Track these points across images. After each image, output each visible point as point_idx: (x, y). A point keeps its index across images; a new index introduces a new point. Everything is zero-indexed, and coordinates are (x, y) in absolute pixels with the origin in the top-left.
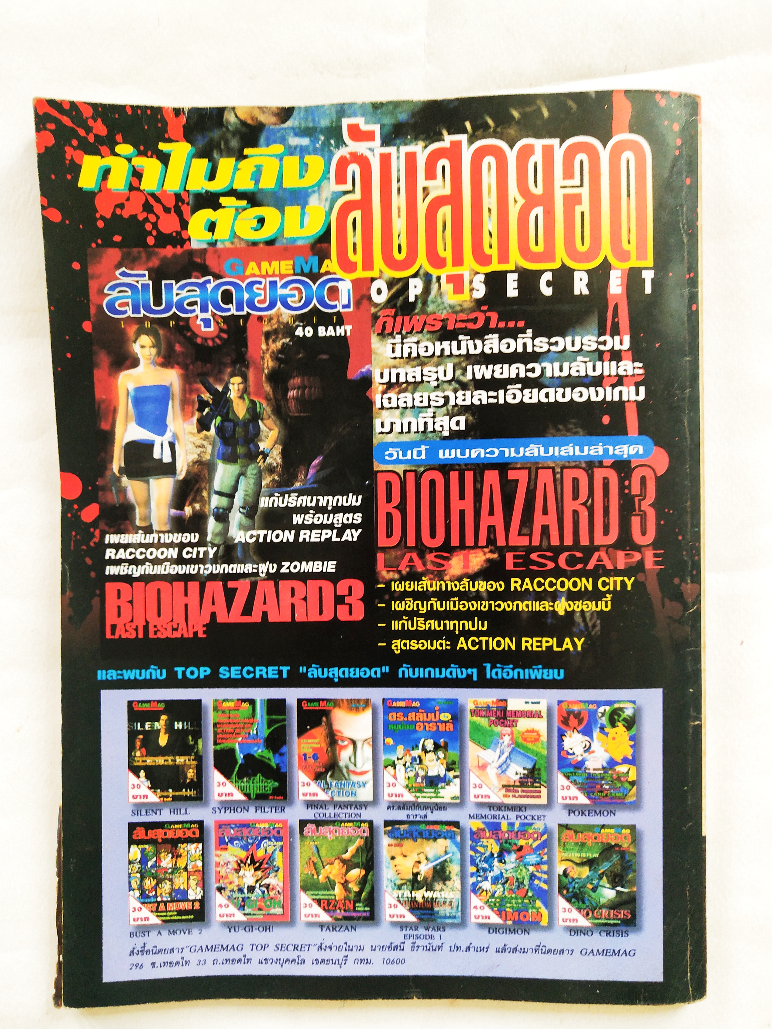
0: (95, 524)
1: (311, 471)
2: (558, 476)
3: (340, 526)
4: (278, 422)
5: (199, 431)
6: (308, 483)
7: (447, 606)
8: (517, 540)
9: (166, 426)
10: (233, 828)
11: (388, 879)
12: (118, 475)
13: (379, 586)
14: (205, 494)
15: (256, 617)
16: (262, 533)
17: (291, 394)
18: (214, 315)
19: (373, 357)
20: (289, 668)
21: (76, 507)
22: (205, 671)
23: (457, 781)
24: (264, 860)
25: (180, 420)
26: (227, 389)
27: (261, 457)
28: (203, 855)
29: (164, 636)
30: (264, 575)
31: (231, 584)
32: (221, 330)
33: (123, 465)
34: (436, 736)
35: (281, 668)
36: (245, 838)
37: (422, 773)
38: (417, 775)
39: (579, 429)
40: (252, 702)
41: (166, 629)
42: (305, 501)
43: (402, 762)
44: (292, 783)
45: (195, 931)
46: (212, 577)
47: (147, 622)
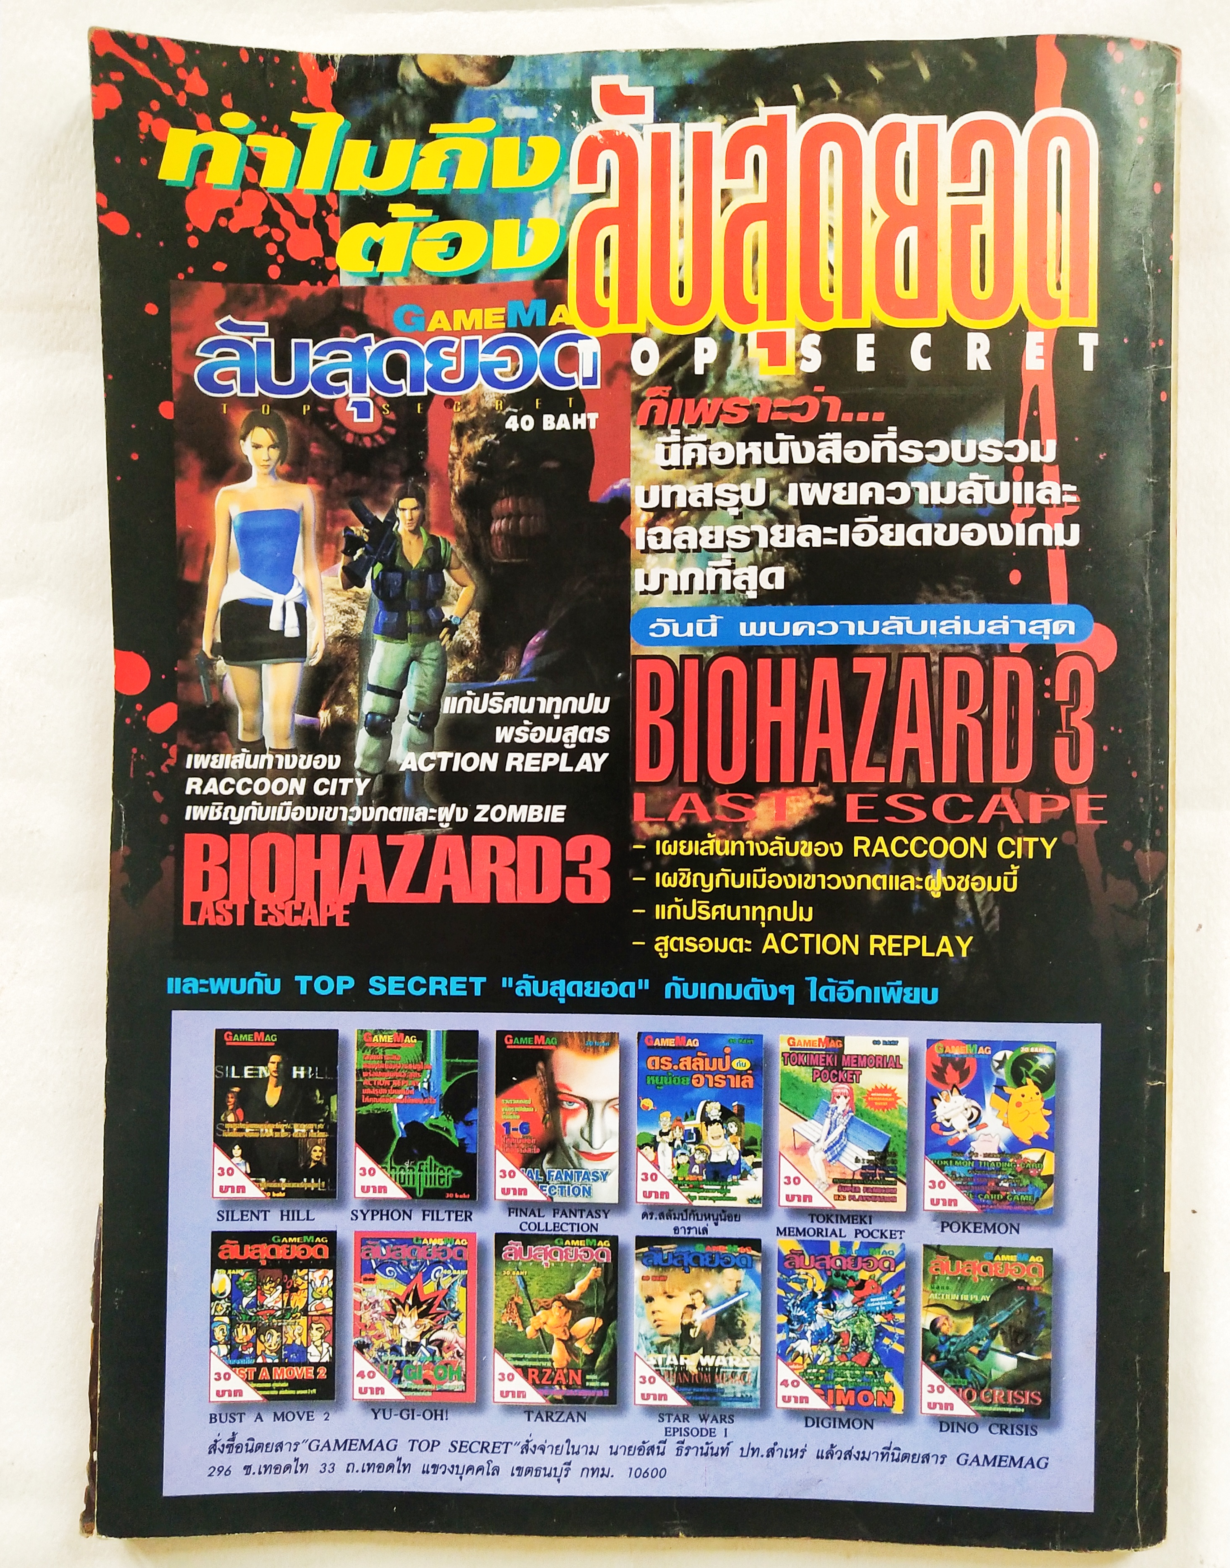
0: (170, 736)
1: (527, 656)
2: (935, 668)
3: (573, 746)
4: (475, 572)
5: (346, 587)
6: (523, 674)
7: (748, 881)
8: (864, 774)
9: (293, 577)
10: (384, 1245)
11: (640, 1335)
12: (210, 656)
13: (635, 847)
14: (353, 690)
15: (432, 895)
17: (496, 526)
18: (375, 396)
19: (633, 465)
20: (484, 979)
21: (139, 707)
22: (346, 983)
23: (759, 1172)
24: (435, 1298)
25: (314, 569)
26: (392, 518)
27: (445, 630)
28: (333, 1288)
29: (279, 924)
30: (447, 825)
31: (392, 840)
32: (386, 422)
33: (219, 640)
34: (724, 1095)
35: (471, 979)
36: (405, 1263)
37: (700, 1158)
39: (971, 593)
40: (421, 1035)
41: (283, 912)
42: (517, 704)
43: (668, 1139)
45: (319, 1417)
46: (362, 827)
47: (252, 901)
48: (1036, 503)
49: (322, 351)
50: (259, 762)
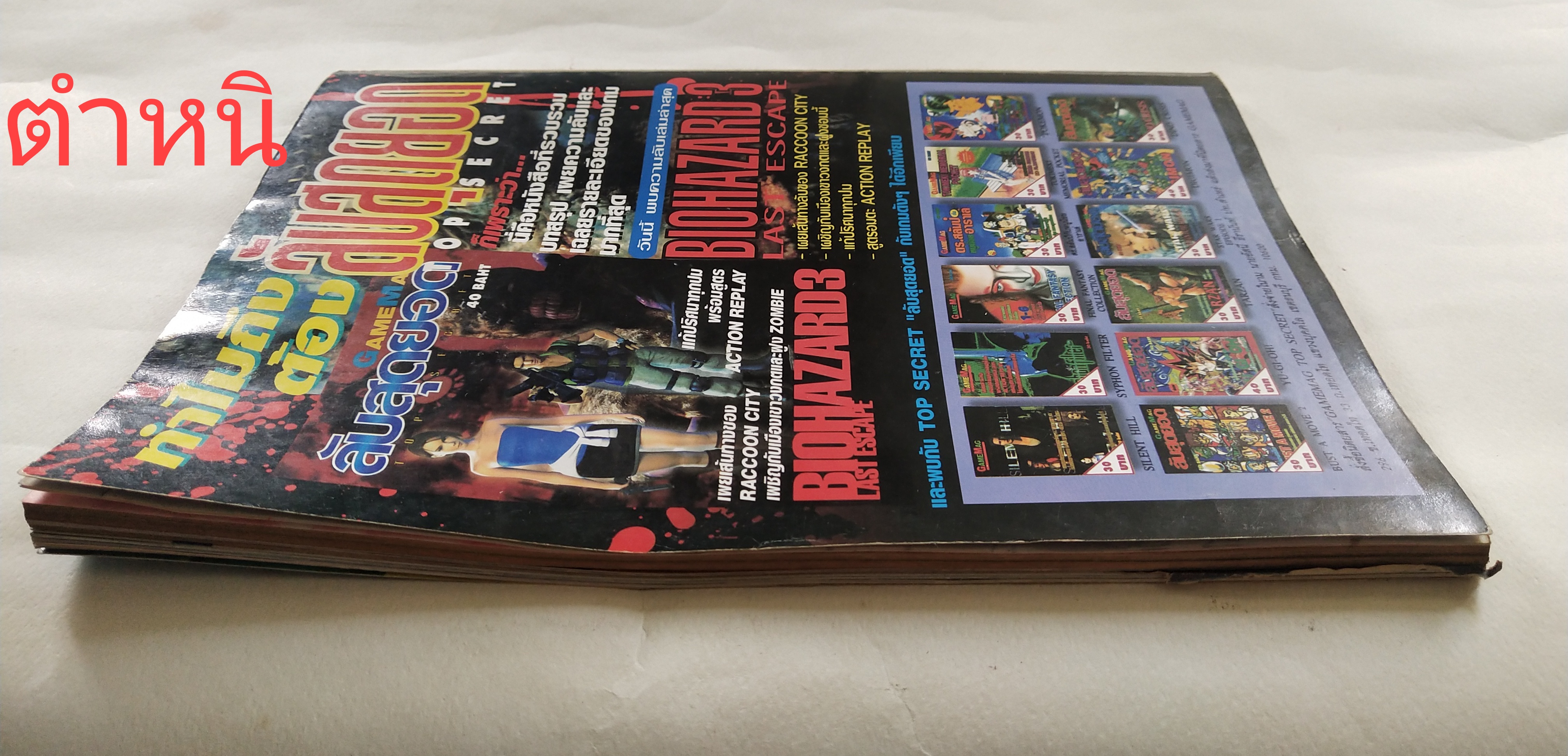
0: (699, 514)
1: (654, 306)
2: (687, 136)
3: (726, 286)
4: (585, 329)
5: (580, 400)
6: (668, 308)
7: (826, 211)
8: (754, 162)
9: (564, 432)
10: (1141, 381)
11: (1164, 256)
12: (626, 485)
13: (802, 258)
14: (670, 398)
15: (845, 357)
16: (729, 348)
18: (421, 381)
19: (523, 251)
20: (909, 329)
21: (668, 535)
22: (922, 403)
23: (1028, 206)
24: (1176, 353)
25: (561, 419)
26: (529, 372)
27: (628, 347)
28: (1190, 406)
29: (874, 441)
30: (785, 347)
31: (798, 376)
32: (446, 374)
33: (612, 479)
35: (910, 335)
36: (1153, 370)
37: (1025, 230)
38: (1029, 234)
39: (642, 123)
40: (959, 363)
41: (863, 439)
42: (692, 312)
43: (1015, 244)
44: (1066, 329)
46: (787, 392)
47: (854, 457)
48: (592, 100)
49: (371, 407)
50: (728, 453)
